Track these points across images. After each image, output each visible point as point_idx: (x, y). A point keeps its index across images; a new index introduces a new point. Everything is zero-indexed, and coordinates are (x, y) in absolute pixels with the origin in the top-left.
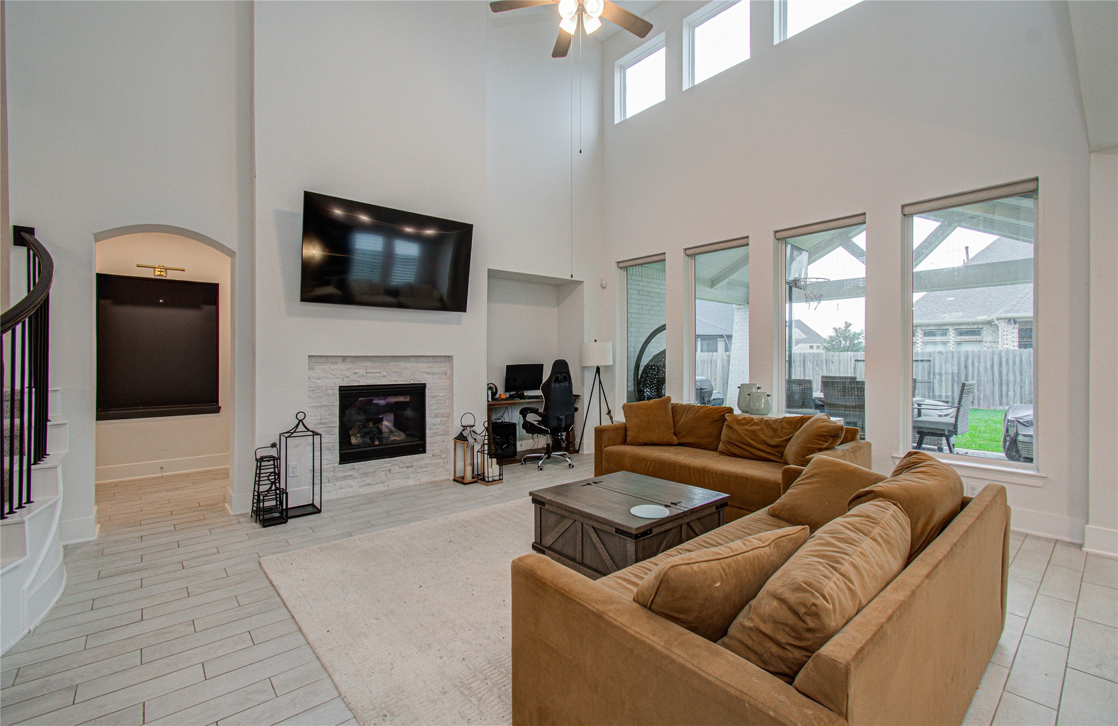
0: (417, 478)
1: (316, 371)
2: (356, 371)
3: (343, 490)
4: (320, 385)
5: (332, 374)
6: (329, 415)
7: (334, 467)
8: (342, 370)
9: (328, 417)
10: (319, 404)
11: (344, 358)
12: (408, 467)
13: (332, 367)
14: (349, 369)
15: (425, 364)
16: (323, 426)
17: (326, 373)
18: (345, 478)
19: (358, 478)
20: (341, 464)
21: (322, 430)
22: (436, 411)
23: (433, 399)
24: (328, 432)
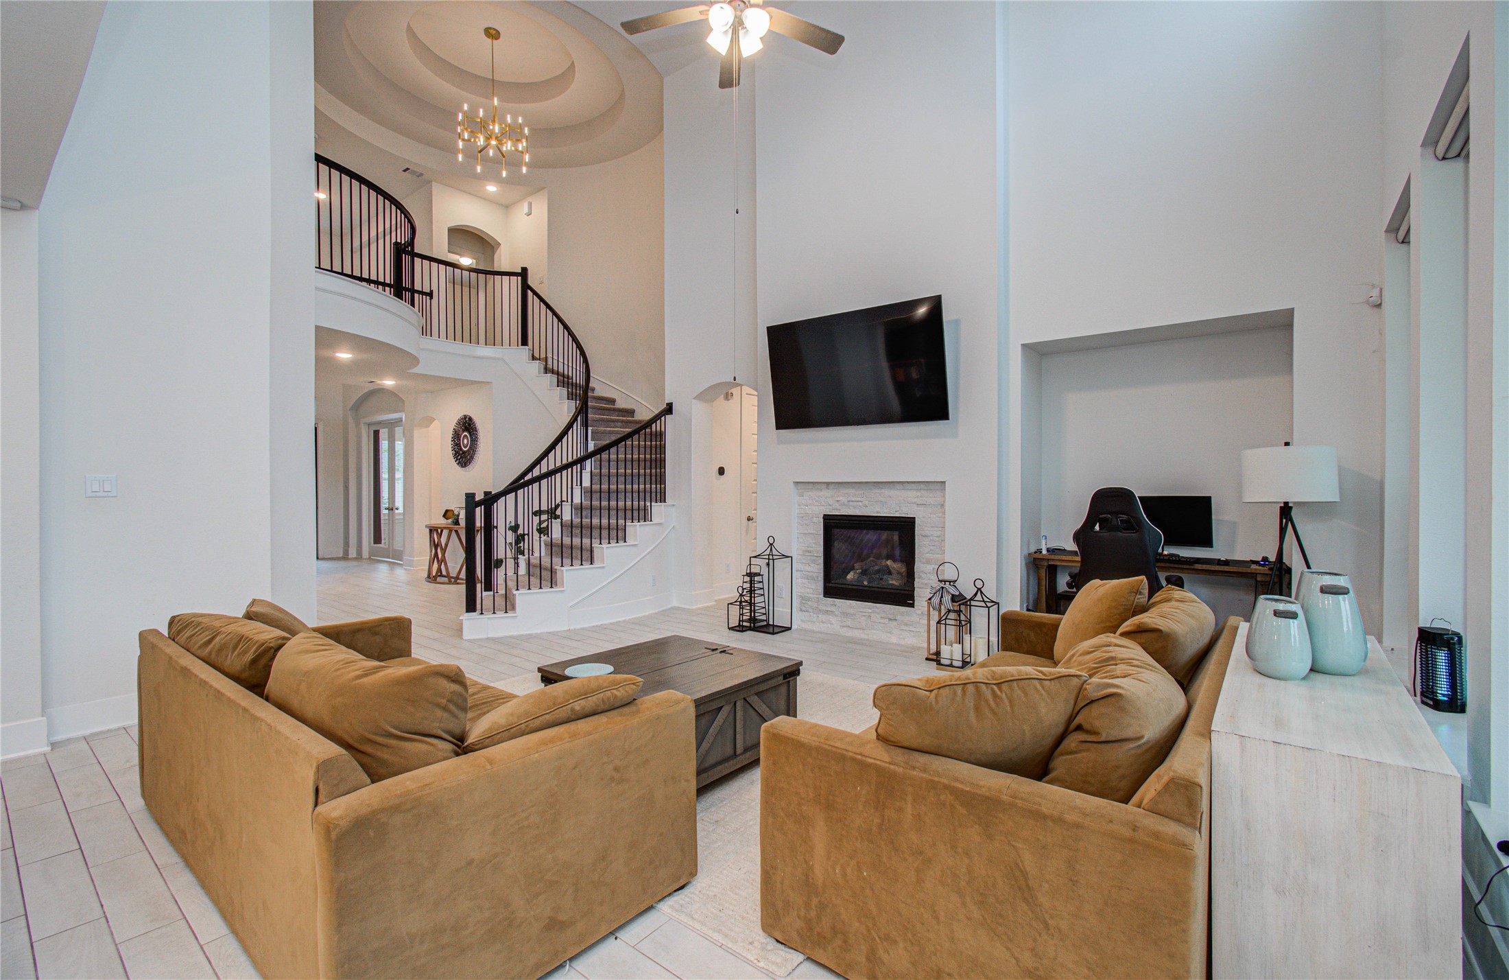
0: (901, 637)
1: (805, 498)
2: (838, 499)
3: (825, 625)
4: (808, 512)
5: (818, 501)
6: (815, 543)
7: (818, 598)
8: (826, 498)
9: (814, 545)
10: (806, 532)
11: (828, 484)
12: (890, 619)
13: (818, 494)
14: (832, 497)
15: (915, 492)
16: (809, 554)
17: (812, 500)
18: (827, 612)
19: (837, 616)
20: (824, 596)
21: (809, 558)
22: (928, 555)
23: (924, 538)
24: (814, 562)
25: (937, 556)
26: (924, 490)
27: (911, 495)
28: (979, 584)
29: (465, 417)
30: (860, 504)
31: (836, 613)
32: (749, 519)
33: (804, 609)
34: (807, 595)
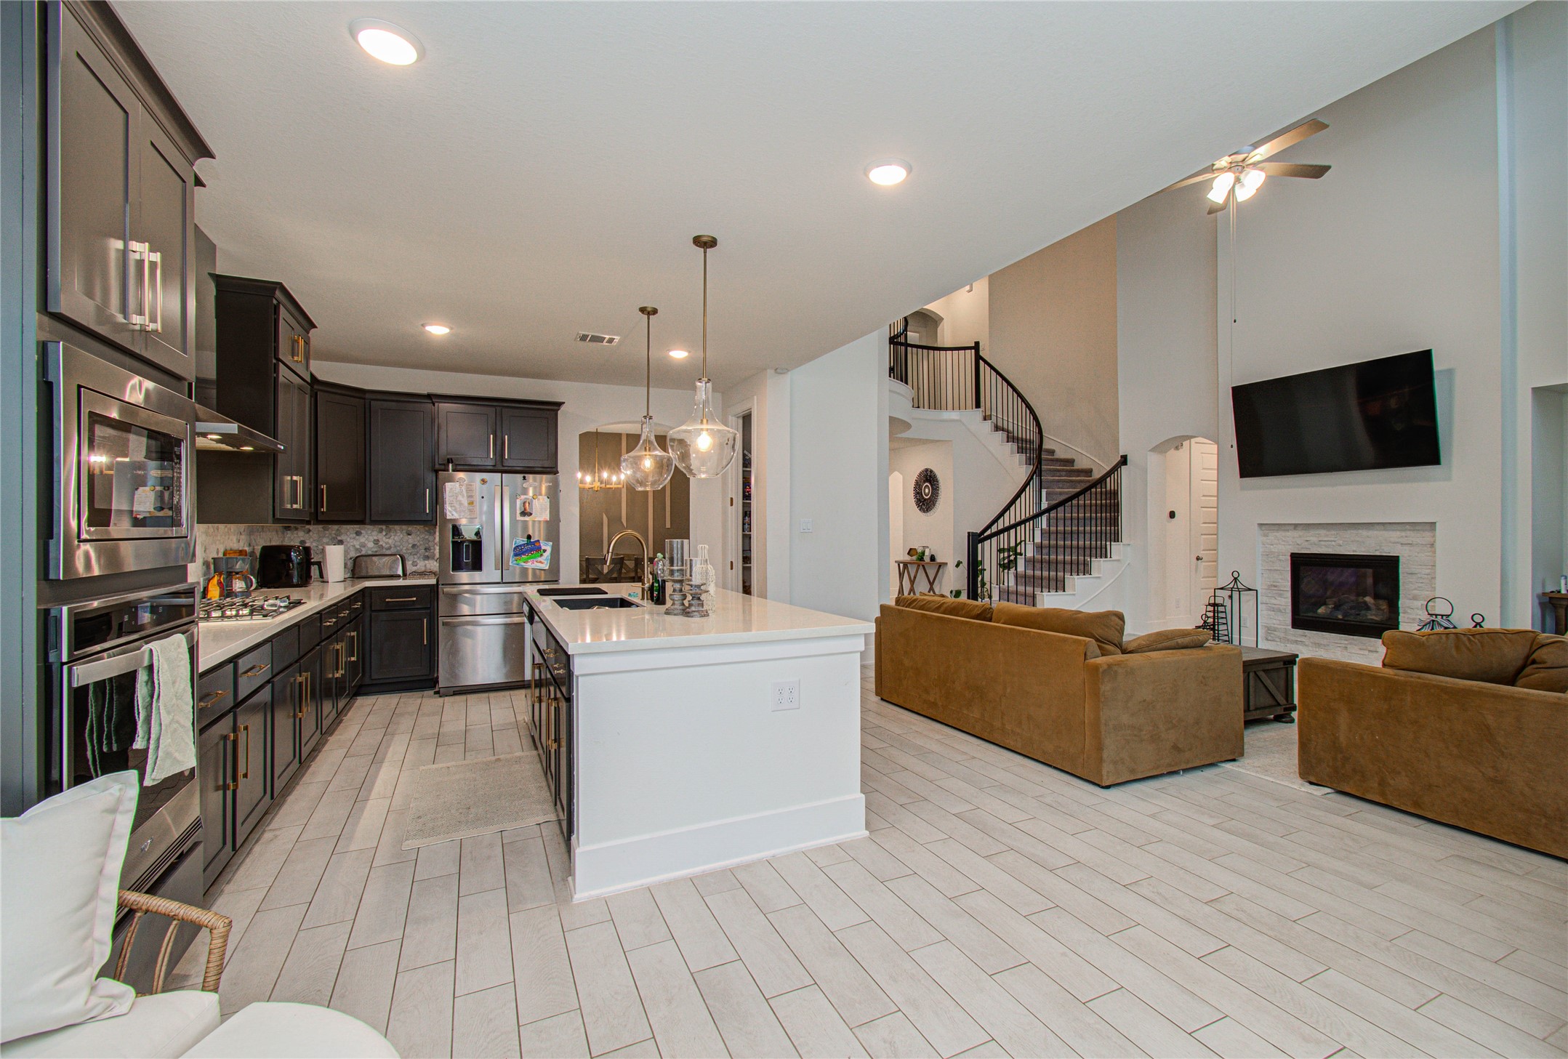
1: (1270, 538)
2: (1308, 539)
4: (1273, 550)
5: (1284, 541)
6: (1281, 579)
7: (1285, 629)
8: (1294, 538)
9: (1280, 581)
10: (1272, 568)
11: (1296, 526)
13: (1283, 534)
14: (1300, 537)
15: (1399, 533)
16: (1276, 588)
17: (1278, 540)
18: (1296, 642)
19: (1308, 646)
20: (1293, 628)
21: (1274, 592)
22: (1415, 592)
23: (1410, 576)
24: (1280, 595)
25: (1427, 592)
26: (1410, 530)
27: (1394, 535)
28: (1478, 619)
29: (927, 470)
30: (1333, 543)
31: (1307, 643)
32: (1198, 559)
33: (1270, 638)
34: (1273, 625)
